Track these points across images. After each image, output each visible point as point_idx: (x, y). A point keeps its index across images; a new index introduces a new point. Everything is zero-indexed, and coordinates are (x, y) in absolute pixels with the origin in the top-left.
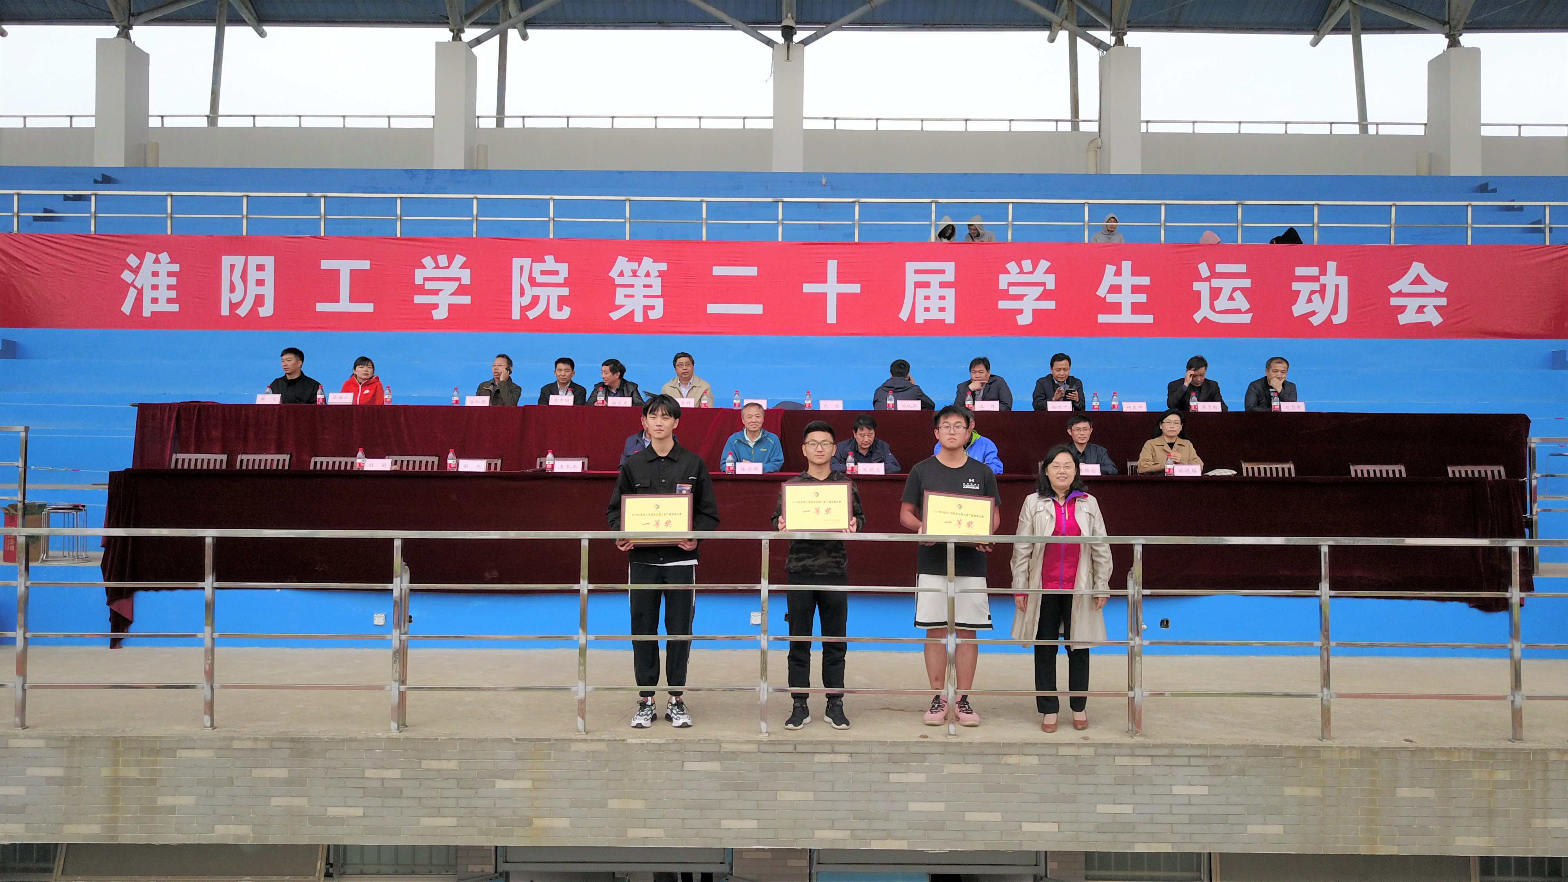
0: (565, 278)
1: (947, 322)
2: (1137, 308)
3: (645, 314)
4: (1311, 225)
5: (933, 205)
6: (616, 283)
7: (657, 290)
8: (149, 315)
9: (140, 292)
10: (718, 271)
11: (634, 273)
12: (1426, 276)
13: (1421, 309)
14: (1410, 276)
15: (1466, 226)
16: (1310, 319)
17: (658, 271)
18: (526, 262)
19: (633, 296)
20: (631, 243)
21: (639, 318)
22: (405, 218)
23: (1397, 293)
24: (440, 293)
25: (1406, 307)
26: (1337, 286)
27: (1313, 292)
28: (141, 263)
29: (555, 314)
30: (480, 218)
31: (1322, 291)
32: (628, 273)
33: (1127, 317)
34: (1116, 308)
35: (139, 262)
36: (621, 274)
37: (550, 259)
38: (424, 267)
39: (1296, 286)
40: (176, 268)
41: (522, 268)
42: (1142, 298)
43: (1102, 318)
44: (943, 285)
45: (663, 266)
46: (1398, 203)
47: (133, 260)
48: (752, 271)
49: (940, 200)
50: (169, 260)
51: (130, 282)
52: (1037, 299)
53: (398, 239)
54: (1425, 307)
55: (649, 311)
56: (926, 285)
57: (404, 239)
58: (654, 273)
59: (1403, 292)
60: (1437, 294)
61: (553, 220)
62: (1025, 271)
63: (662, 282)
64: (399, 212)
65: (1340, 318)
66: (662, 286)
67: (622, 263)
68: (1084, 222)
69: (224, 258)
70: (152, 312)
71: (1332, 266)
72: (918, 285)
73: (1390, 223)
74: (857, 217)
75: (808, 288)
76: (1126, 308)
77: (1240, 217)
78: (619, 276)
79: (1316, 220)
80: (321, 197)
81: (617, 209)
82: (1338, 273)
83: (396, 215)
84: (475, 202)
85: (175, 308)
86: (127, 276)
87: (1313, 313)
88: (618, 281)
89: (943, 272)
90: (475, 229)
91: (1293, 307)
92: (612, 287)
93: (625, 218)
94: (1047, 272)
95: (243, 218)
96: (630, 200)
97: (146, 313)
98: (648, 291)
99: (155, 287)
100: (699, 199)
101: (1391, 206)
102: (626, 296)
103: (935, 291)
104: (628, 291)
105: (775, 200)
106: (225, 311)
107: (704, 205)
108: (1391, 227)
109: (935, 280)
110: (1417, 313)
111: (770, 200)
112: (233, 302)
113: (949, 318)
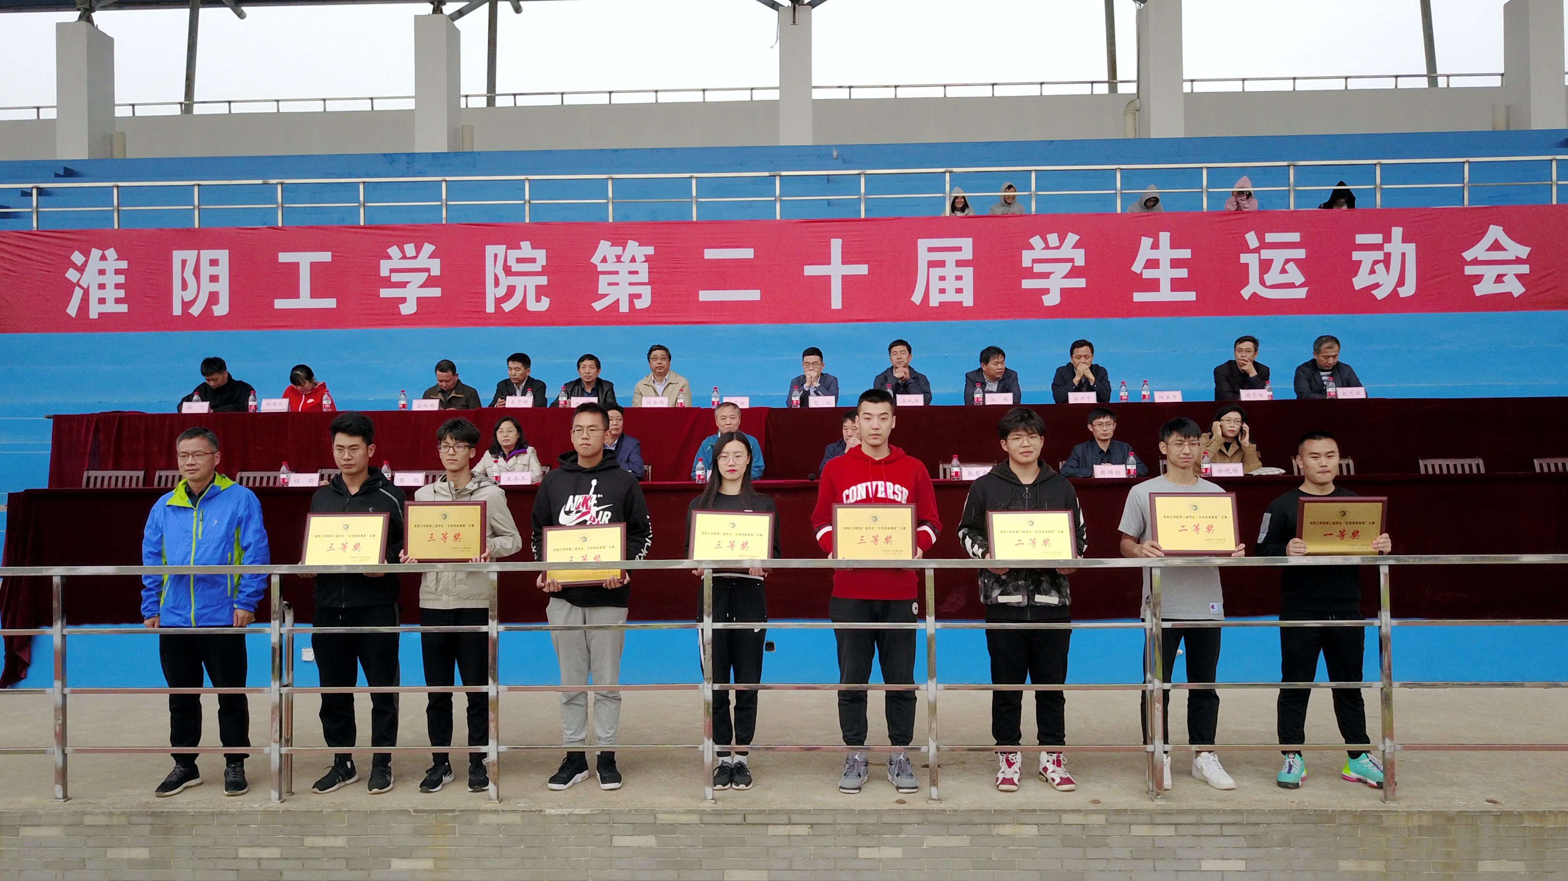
0: (543, 266)
1: (964, 305)
2: (1177, 285)
3: (631, 303)
4: (1372, 187)
5: (948, 175)
6: (599, 270)
7: (644, 276)
8: (96, 317)
9: (86, 292)
10: (710, 254)
11: (619, 259)
12: (1505, 241)
13: (1499, 279)
14: (1487, 241)
15: (1550, 183)
16: (1373, 292)
17: (645, 256)
18: (501, 249)
19: (617, 284)
20: (615, 226)
21: (624, 308)
22: (369, 204)
23: (1472, 260)
24: (408, 285)
25: (1483, 276)
26: (1403, 255)
27: (1376, 262)
28: (86, 261)
29: (533, 306)
30: (450, 203)
31: (1387, 261)
32: (611, 258)
33: (1165, 294)
34: (1153, 285)
35: (84, 259)
36: (604, 260)
37: (526, 245)
38: (389, 258)
39: (1356, 256)
40: (124, 265)
41: (496, 256)
42: (1183, 273)
43: (1139, 297)
44: (960, 263)
45: (650, 250)
46: (1471, 160)
47: (77, 258)
48: (747, 253)
49: (955, 170)
50: (116, 257)
51: (75, 281)
52: (1064, 277)
53: (362, 228)
54: (1505, 275)
55: (635, 300)
56: (941, 264)
57: (370, 228)
58: (640, 258)
59: (1479, 259)
60: (1518, 261)
61: (529, 202)
62: (1051, 246)
63: (649, 268)
64: (362, 198)
65: (1408, 290)
66: (649, 272)
67: (605, 248)
68: (1116, 189)
69: (175, 253)
70: (99, 314)
71: (1397, 232)
72: (932, 264)
73: (1464, 183)
74: (863, 190)
75: (810, 271)
76: (1165, 285)
77: (1292, 180)
78: (602, 262)
79: (1378, 181)
80: (277, 184)
81: (599, 188)
82: (1405, 240)
83: (359, 201)
84: (444, 185)
85: (123, 308)
86: (72, 275)
87: (1377, 286)
88: (601, 267)
89: (959, 249)
90: (444, 215)
91: (1354, 279)
92: (594, 274)
93: (607, 198)
94: (1076, 246)
95: (194, 209)
96: (612, 179)
97: (93, 315)
98: (634, 278)
99: (102, 286)
100: (688, 175)
101: (1464, 163)
102: (609, 284)
103: (950, 270)
104: (612, 278)
105: (772, 174)
106: (177, 310)
107: (694, 181)
108: (1464, 187)
109: (950, 258)
110: (1496, 282)
111: (767, 174)
112: (186, 300)
113: (968, 300)
